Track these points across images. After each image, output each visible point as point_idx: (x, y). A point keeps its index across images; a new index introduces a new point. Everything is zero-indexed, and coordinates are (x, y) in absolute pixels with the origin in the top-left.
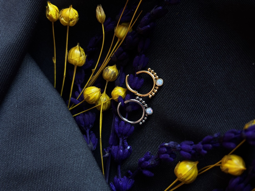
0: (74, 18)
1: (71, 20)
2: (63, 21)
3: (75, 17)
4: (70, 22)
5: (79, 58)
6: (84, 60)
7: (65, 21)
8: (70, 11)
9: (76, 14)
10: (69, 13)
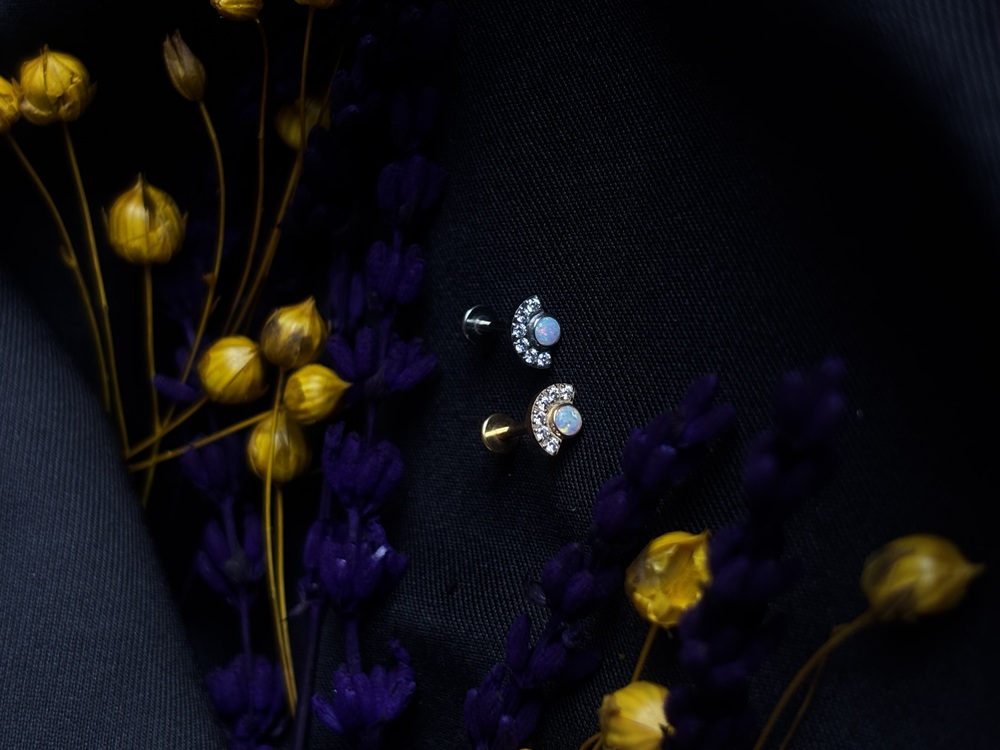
0: (71, 90)
1: (62, 99)
2: (29, 112)
3: (71, 86)
4: (58, 109)
5: (147, 236)
6: (168, 239)
7: (37, 111)
8: (45, 69)
9: (73, 74)
10: (45, 76)
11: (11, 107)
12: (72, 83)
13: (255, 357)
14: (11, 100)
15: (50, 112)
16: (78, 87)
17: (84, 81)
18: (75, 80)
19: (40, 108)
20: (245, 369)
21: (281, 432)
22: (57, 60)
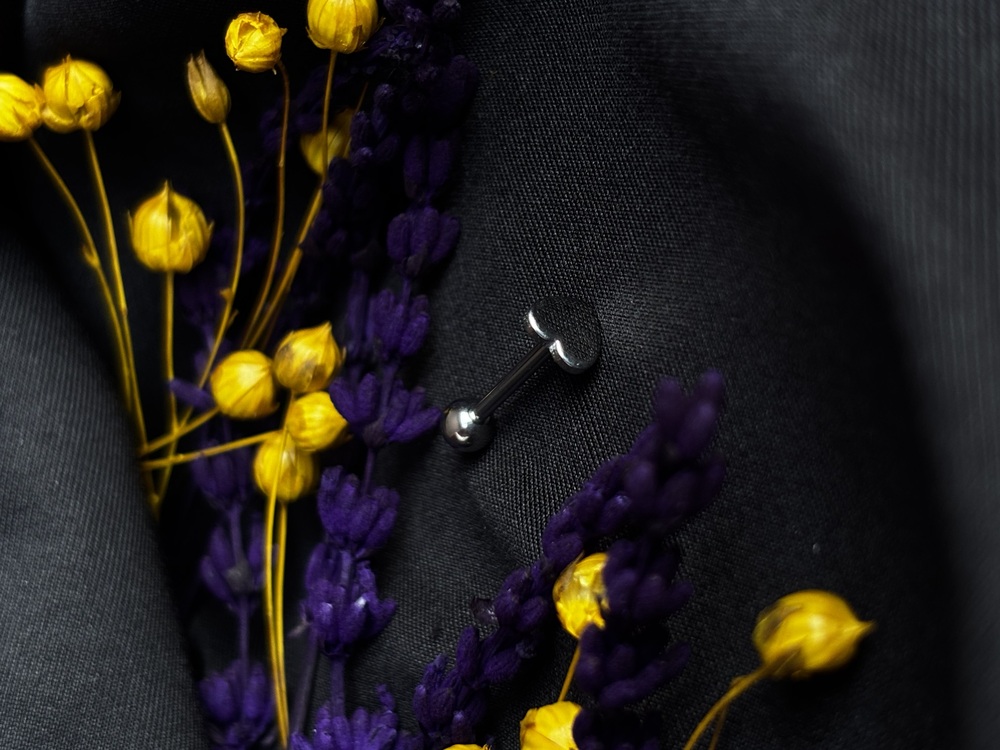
0: (92, 101)
1: (82, 110)
2: (49, 120)
3: (93, 98)
4: (79, 119)
5: (168, 247)
6: (189, 250)
7: (58, 120)
8: (67, 78)
9: (95, 85)
10: (66, 86)
11: (33, 114)
12: (93, 94)
13: (266, 377)
14: (33, 107)
15: (71, 121)
16: (100, 98)
17: (106, 93)
18: (96, 91)
19: (62, 116)
20: (255, 387)
21: (289, 453)
22: (79, 71)
